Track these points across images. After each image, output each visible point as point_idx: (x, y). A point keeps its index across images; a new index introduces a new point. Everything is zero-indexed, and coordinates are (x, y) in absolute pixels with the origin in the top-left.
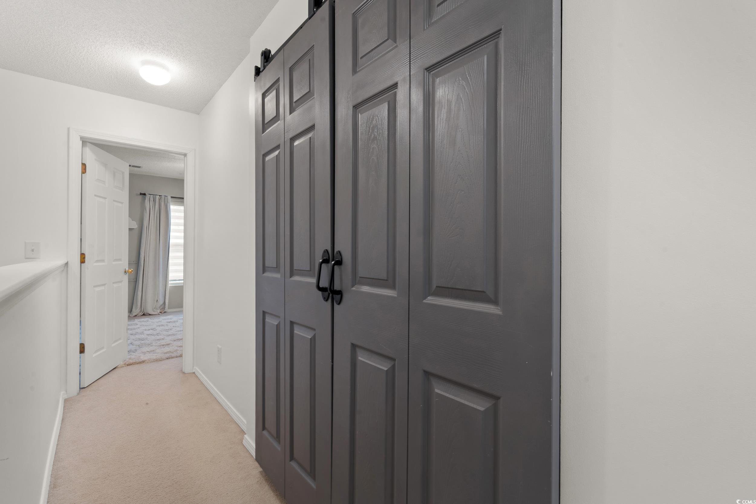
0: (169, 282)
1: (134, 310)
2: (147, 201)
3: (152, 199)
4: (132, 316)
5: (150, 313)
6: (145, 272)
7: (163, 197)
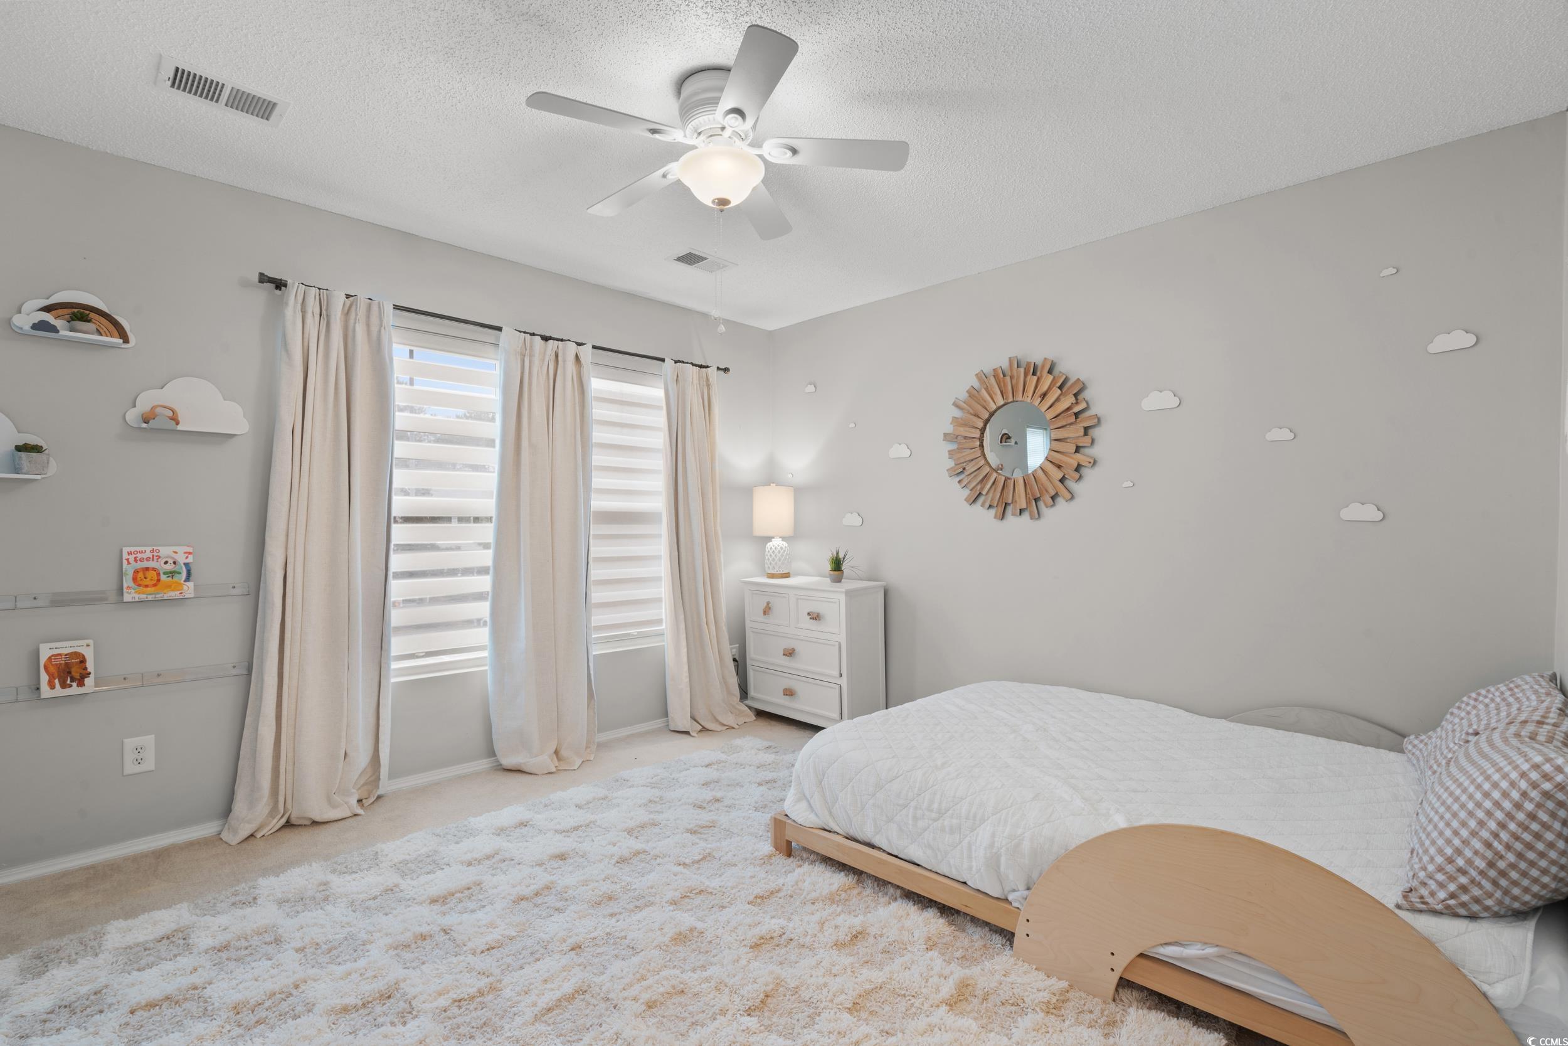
0: (389, 667)
1: (239, 807)
2: (291, 311)
3: (313, 306)
4: (233, 843)
5: (318, 818)
6: (288, 635)
7: (362, 303)
